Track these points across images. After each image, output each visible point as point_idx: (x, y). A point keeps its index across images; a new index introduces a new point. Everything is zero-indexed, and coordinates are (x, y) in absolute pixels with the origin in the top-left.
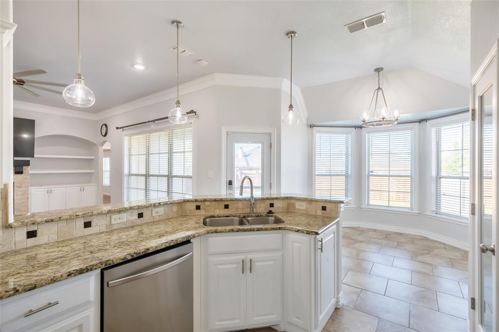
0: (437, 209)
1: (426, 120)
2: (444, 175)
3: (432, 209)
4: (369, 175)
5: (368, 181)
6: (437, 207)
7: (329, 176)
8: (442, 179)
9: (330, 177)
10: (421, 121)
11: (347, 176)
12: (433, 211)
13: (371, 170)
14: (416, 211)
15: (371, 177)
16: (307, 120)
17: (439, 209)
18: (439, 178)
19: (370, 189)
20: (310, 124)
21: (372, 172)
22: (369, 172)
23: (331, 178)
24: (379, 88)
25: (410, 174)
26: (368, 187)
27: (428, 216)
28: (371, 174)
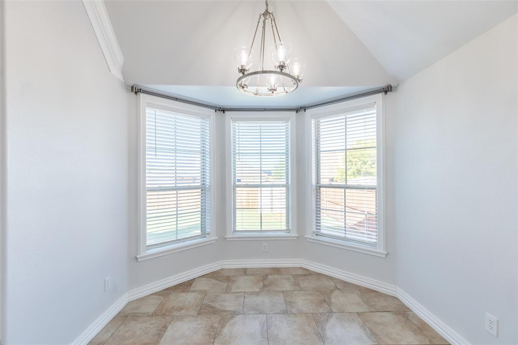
0: (317, 229)
1: (304, 108)
2: (324, 183)
3: (313, 230)
4: (236, 186)
5: (235, 195)
6: (317, 226)
7: (175, 190)
8: (321, 189)
9: (175, 192)
10: (297, 110)
11: (203, 188)
12: (314, 232)
13: (237, 178)
14: (294, 234)
15: (237, 189)
16: (123, 72)
17: (320, 229)
18: (319, 187)
19: (237, 207)
20: (132, 83)
21: (239, 181)
22: (234, 181)
23: (177, 194)
24: (266, 13)
25: (285, 183)
26: (235, 204)
27: (307, 240)
28: (237, 183)
